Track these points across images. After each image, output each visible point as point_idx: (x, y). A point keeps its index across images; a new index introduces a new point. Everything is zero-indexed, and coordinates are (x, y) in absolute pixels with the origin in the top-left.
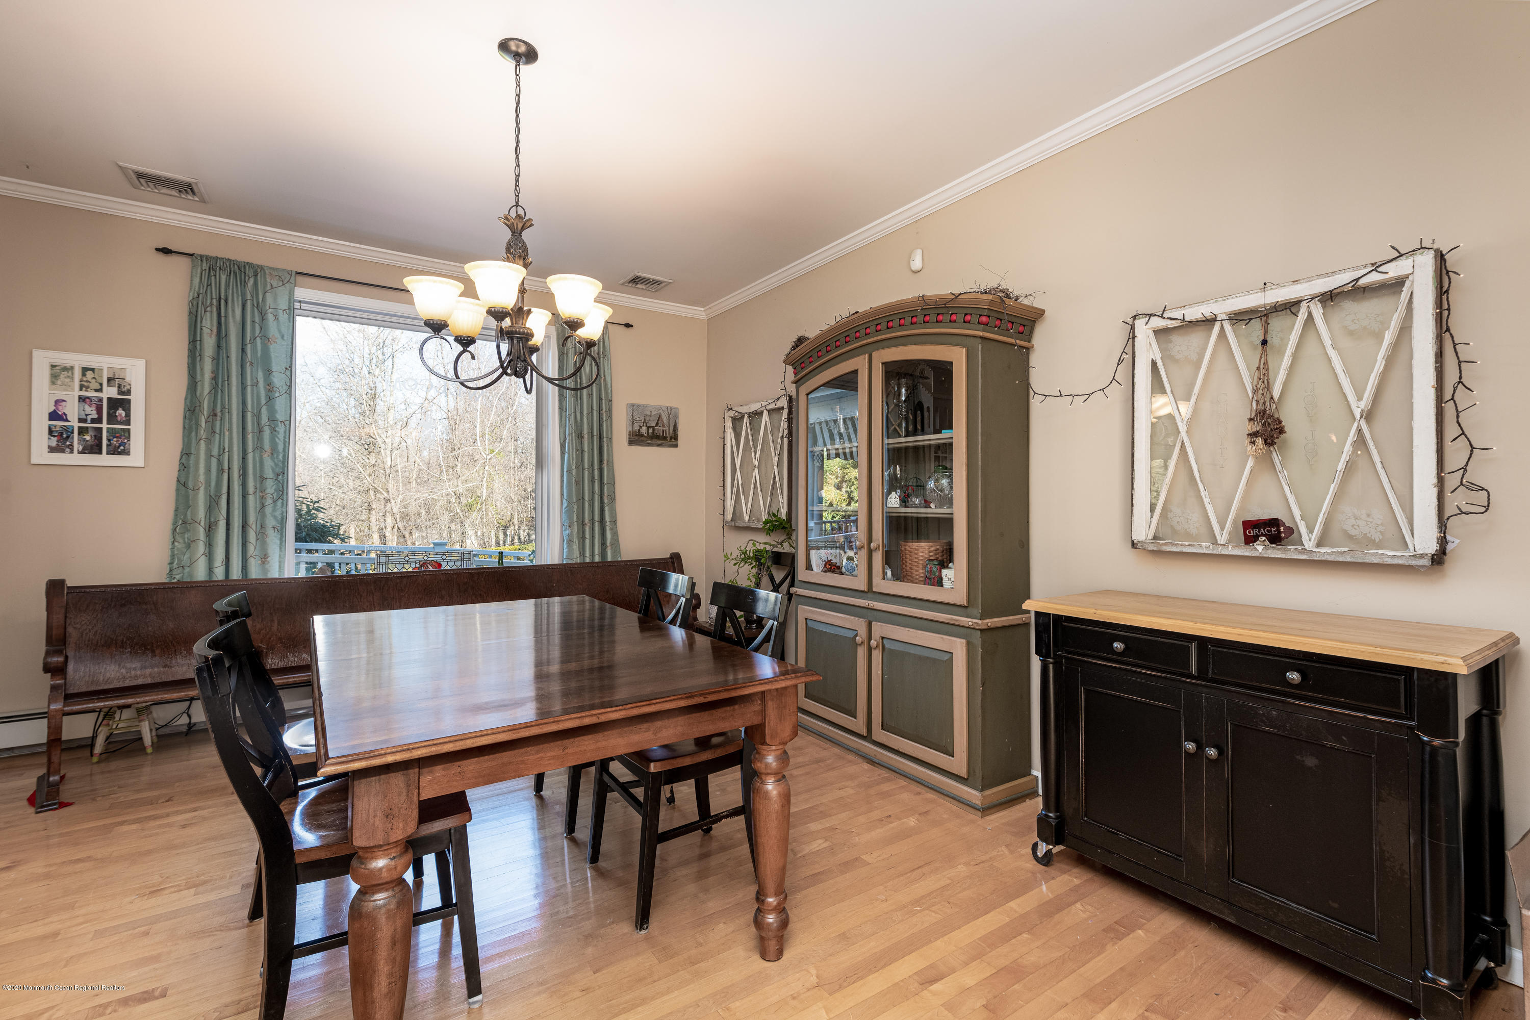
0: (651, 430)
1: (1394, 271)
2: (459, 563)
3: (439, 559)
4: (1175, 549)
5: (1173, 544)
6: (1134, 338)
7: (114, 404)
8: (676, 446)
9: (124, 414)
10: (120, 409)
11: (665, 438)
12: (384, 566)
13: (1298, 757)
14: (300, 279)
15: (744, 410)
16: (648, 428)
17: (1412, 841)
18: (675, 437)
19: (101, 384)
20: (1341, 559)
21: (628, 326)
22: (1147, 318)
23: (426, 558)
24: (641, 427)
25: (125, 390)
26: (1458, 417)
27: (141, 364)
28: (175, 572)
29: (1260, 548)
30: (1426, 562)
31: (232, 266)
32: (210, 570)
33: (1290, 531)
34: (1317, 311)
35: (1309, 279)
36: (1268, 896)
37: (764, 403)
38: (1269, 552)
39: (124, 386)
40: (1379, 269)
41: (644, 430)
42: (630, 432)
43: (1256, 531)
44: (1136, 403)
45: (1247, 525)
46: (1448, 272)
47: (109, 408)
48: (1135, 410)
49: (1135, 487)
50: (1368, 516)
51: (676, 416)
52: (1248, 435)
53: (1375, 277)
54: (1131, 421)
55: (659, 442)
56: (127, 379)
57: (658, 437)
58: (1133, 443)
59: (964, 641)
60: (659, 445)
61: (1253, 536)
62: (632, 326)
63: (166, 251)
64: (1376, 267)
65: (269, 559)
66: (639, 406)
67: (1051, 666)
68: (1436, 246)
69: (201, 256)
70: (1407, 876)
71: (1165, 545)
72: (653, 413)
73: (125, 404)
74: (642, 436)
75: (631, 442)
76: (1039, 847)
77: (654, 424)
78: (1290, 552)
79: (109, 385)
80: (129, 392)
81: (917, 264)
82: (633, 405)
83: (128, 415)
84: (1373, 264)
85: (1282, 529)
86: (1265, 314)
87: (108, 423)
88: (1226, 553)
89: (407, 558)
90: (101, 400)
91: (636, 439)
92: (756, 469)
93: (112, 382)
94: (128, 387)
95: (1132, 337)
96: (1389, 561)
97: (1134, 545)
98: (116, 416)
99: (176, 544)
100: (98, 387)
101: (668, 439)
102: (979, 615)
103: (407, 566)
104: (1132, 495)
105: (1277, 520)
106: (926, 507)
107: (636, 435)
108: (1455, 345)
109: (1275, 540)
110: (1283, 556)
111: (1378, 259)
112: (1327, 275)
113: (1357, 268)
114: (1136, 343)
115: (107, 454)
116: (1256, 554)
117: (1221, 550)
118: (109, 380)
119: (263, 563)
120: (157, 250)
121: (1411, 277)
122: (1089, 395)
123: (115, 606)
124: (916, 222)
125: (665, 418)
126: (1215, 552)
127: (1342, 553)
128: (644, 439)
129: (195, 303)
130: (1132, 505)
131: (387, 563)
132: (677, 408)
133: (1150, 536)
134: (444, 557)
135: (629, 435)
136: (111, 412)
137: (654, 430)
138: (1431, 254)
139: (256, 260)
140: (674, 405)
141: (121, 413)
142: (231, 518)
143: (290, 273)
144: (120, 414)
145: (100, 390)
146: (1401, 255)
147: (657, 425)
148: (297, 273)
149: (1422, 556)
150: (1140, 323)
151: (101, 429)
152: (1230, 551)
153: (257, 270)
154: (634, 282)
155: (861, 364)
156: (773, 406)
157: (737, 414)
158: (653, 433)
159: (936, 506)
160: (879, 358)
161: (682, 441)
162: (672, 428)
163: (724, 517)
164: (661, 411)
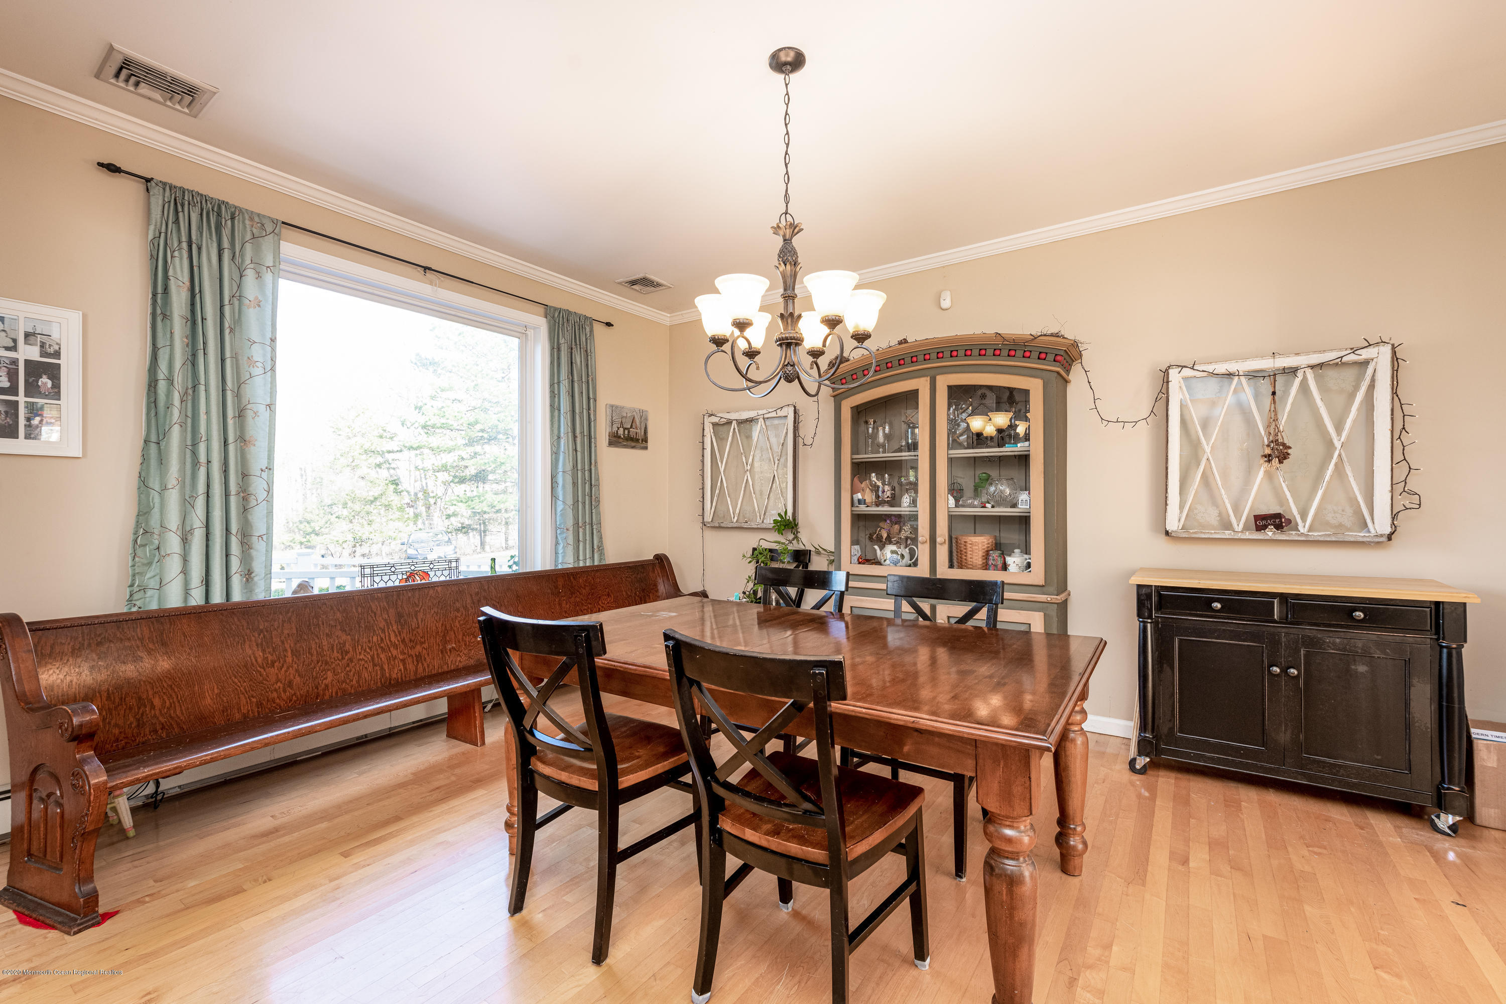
0: (626, 432)
1: (1365, 354)
2: (446, 573)
3: (426, 568)
4: (1203, 536)
5: (1202, 532)
6: (1168, 382)
7: (34, 369)
8: (646, 448)
9: (49, 384)
10: (44, 376)
11: (637, 440)
12: (369, 578)
13: (1353, 667)
14: (286, 232)
15: (733, 416)
16: (625, 429)
17: (1433, 708)
18: (645, 440)
19: (15, 341)
20: (1328, 539)
21: (609, 324)
22: (1180, 369)
23: (413, 568)
24: (618, 428)
25: (52, 351)
26: (1404, 450)
27: (74, 318)
28: (136, 597)
29: (1270, 534)
30: (1384, 539)
31: (204, 202)
32: (187, 592)
33: (1289, 521)
34: (1310, 374)
35: (1307, 353)
36: (1332, 761)
37: (761, 412)
38: (1277, 536)
39: (50, 346)
40: (1356, 352)
41: (621, 431)
42: (609, 433)
43: (1264, 522)
44: (1169, 430)
45: (1257, 518)
46: (1397, 359)
47: (27, 374)
48: (1169, 435)
49: (1168, 491)
50: (1343, 511)
51: (646, 419)
52: (1263, 456)
53: (1352, 358)
54: (1165, 443)
55: (633, 444)
56: (55, 335)
57: (632, 439)
58: (1167, 459)
59: (1042, 614)
60: (633, 447)
61: (1262, 526)
62: (613, 325)
63: (112, 169)
64: (1354, 351)
65: (253, 575)
66: (617, 407)
67: (1149, 625)
68: (1392, 342)
69: (165, 184)
70: (1429, 730)
71: (1195, 533)
72: (628, 415)
73: (54, 372)
74: (620, 437)
75: (611, 444)
76: (1138, 761)
77: (629, 427)
78: (1292, 535)
79: (26, 342)
80: (57, 354)
81: (946, 304)
82: (612, 406)
83: (57, 386)
84: (1352, 349)
85: (1283, 520)
86: (1273, 376)
87: (26, 396)
88: (1245, 537)
89: (393, 569)
90: (15, 362)
91: (615, 440)
92: (748, 473)
93: (32, 338)
94: (57, 348)
95: (1167, 382)
96: (1361, 539)
97: (1167, 533)
98: (39, 387)
99: (137, 559)
100: (11, 344)
101: (640, 441)
102: (1056, 592)
103: (393, 577)
104: (1166, 497)
105: (1280, 514)
106: (982, 507)
107: (615, 436)
108: (1401, 404)
109: (1279, 527)
110: (1288, 538)
111: (1355, 346)
112: (1320, 352)
113: (1341, 350)
114: (1170, 386)
115: (26, 438)
116: (1267, 538)
117: (1240, 536)
118: (27, 335)
119: (247, 580)
120: (101, 165)
121: (1375, 360)
122: (1136, 422)
123: (89, 645)
124: (944, 267)
125: (637, 420)
126: (1236, 537)
127: (1329, 535)
128: (621, 440)
129: (156, 245)
130: (1166, 504)
131: (372, 575)
132: (647, 411)
133: (1180, 527)
134: (432, 566)
135: (609, 436)
136: (31, 380)
137: (629, 432)
138: (1390, 347)
139: (233, 199)
140: (644, 408)
141: (45, 382)
142: (210, 524)
143: (274, 222)
144: (46, 384)
145: (14, 348)
146: (1370, 345)
147: (631, 427)
148: (283, 223)
149: (1382, 536)
150: (1173, 373)
151: (16, 403)
152: (1247, 535)
153: (235, 213)
154: (633, 283)
155: (922, 385)
156: (774, 414)
157: (722, 420)
158: (628, 435)
159: (993, 507)
160: (944, 382)
161: (650, 444)
162: (643, 431)
163: (703, 518)
164: (635, 413)
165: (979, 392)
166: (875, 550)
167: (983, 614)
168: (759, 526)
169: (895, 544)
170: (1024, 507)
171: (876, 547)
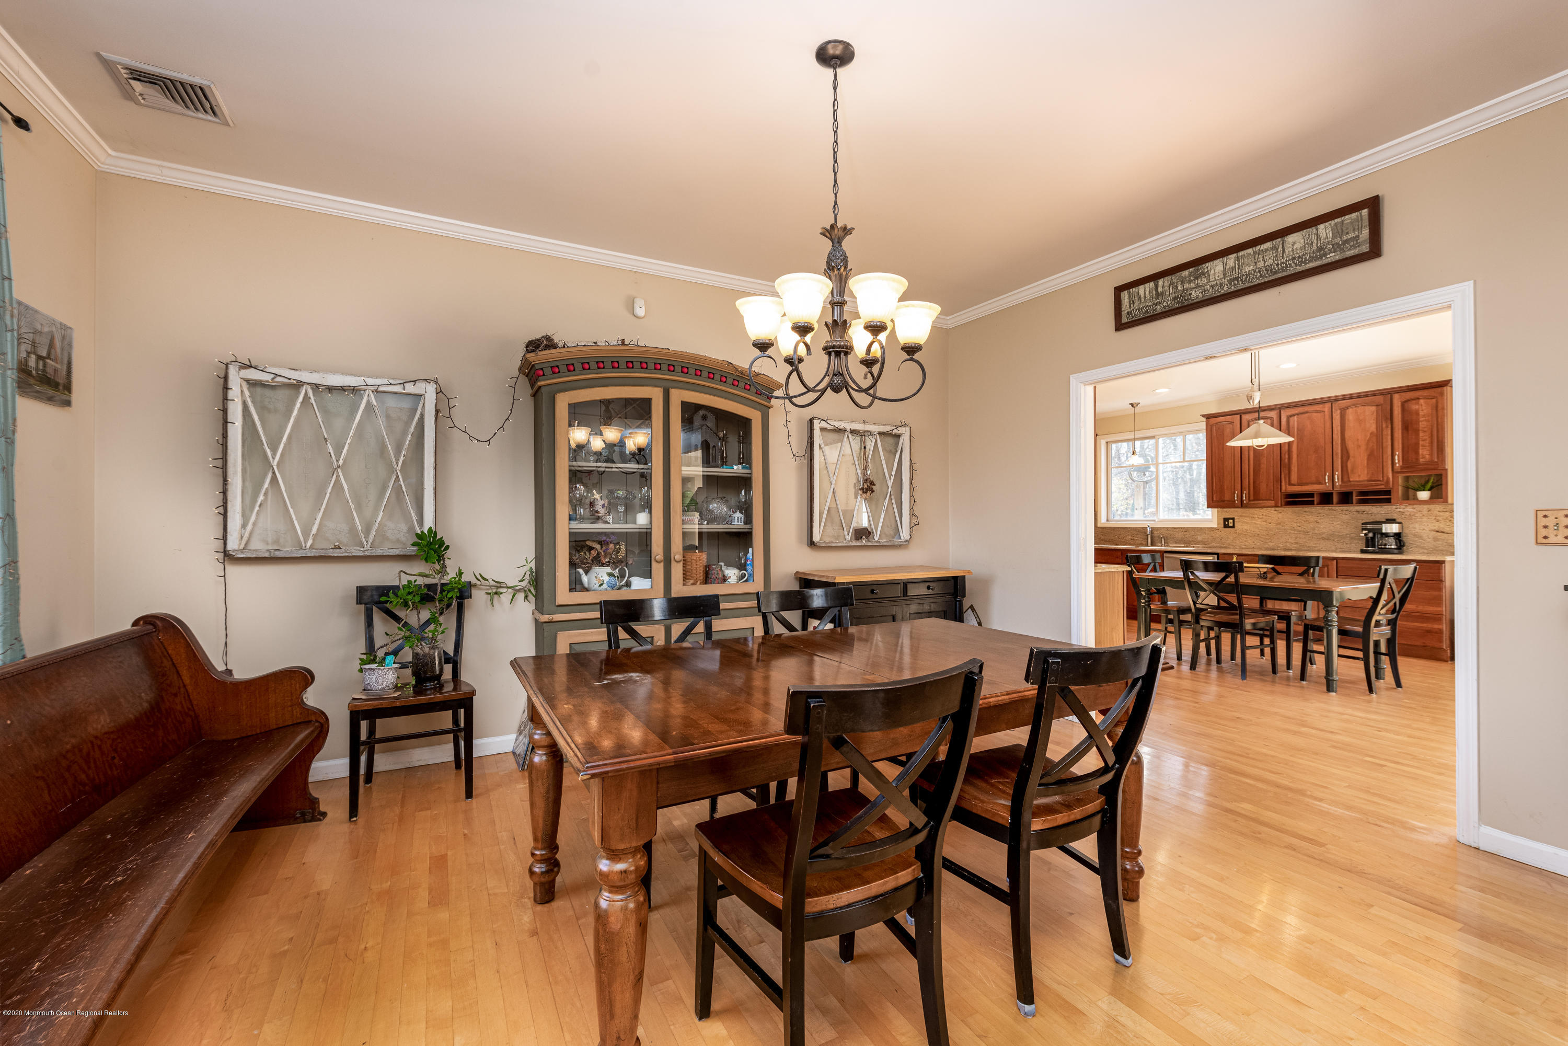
0: (41, 364)
5: (832, 542)
8: (68, 403)
11: (56, 385)
16: (39, 358)
18: (68, 387)
22: (819, 421)
24: (29, 353)
29: (860, 542)
30: (907, 543)
33: (870, 533)
34: (878, 438)
35: (879, 424)
37: (370, 381)
38: (863, 543)
40: (898, 429)
41: (33, 361)
42: (17, 362)
43: (859, 534)
44: (814, 466)
45: (858, 531)
46: (911, 436)
48: (814, 470)
49: (814, 511)
51: (70, 345)
52: (860, 488)
53: (896, 432)
54: (811, 475)
55: (51, 392)
57: (48, 382)
58: (813, 488)
60: (49, 398)
61: (860, 537)
62: (27, 129)
66: (27, 309)
71: (829, 543)
72: (44, 330)
74: (29, 373)
75: (18, 385)
77: (45, 353)
78: (870, 542)
81: (641, 312)
82: (20, 306)
84: (896, 426)
85: (867, 532)
86: (863, 434)
88: (848, 545)
91: (24, 378)
92: (340, 471)
95: (812, 429)
97: (813, 543)
101: (60, 388)
104: (812, 517)
105: (867, 528)
106: (700, 524)
107: (24, 370)
108: (912, 463)
109: (865, 538)
110: (871, 545)
111: (898, 424)
113: (890, 425)
114: (814, 433)
121: (904, 435)
124: (635, 272)
125: (57, 344)
126: (845, 545)
127: (888, 541)
128: (32, 380)
130: (812, 522)
132: (71, 328)
133: (820, 539)
135: (16, 368)
137: (44, 366)
138: (909, 428)
140: (68, 321)
147: (49, 354)
149: (906, 541)
150: (815, 423)
152: (850, 544)
154: (138, 75)
155: (655, 394)
156: (398, 389)
157: (278, 379)
158: (44, 371)
159: (707, 524)
160: (678, 396)
161: (75, 396)
162: (65, 367)
163: (225, 544)
164: (54, 329)
165: (701, 413)
166: (580, 575)
167: (700, 628)
168: (367, 553)
169: (608, 566)
170: (739, 523)
171: (581, 571)
